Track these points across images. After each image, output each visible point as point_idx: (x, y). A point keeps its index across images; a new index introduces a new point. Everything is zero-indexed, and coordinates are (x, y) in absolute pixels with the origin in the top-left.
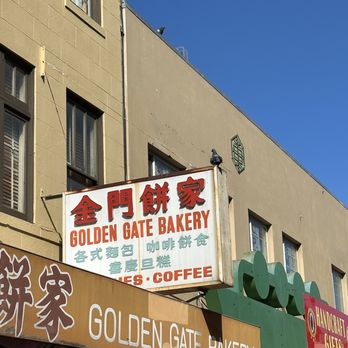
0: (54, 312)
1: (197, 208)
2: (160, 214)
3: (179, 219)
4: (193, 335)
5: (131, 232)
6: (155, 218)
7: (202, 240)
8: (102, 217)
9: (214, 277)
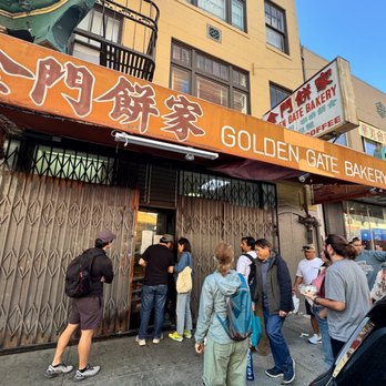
0: (184, 124)
1: (328, 87)
2: (307, 102)
3: (317, 99)
4: (329, 159)
5: (291, 120)
6: (304, 106)
7: (332, 104)
8: (279, 120)
9: (342, 120)
